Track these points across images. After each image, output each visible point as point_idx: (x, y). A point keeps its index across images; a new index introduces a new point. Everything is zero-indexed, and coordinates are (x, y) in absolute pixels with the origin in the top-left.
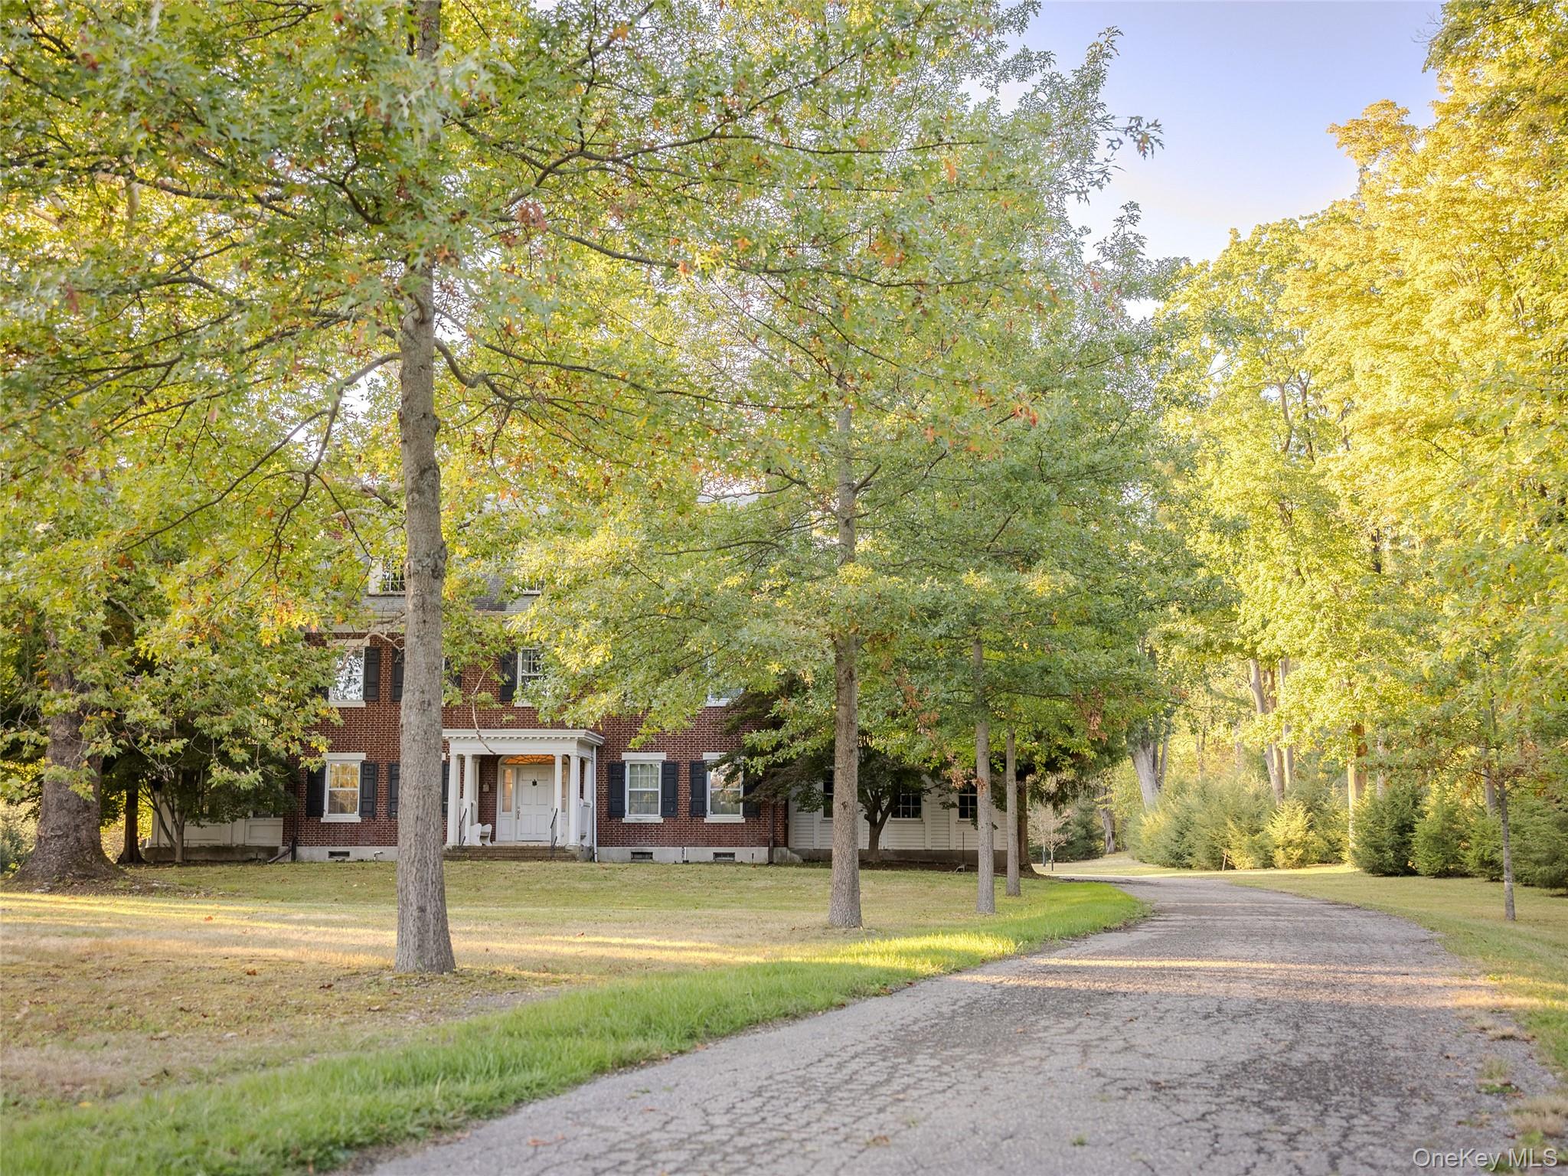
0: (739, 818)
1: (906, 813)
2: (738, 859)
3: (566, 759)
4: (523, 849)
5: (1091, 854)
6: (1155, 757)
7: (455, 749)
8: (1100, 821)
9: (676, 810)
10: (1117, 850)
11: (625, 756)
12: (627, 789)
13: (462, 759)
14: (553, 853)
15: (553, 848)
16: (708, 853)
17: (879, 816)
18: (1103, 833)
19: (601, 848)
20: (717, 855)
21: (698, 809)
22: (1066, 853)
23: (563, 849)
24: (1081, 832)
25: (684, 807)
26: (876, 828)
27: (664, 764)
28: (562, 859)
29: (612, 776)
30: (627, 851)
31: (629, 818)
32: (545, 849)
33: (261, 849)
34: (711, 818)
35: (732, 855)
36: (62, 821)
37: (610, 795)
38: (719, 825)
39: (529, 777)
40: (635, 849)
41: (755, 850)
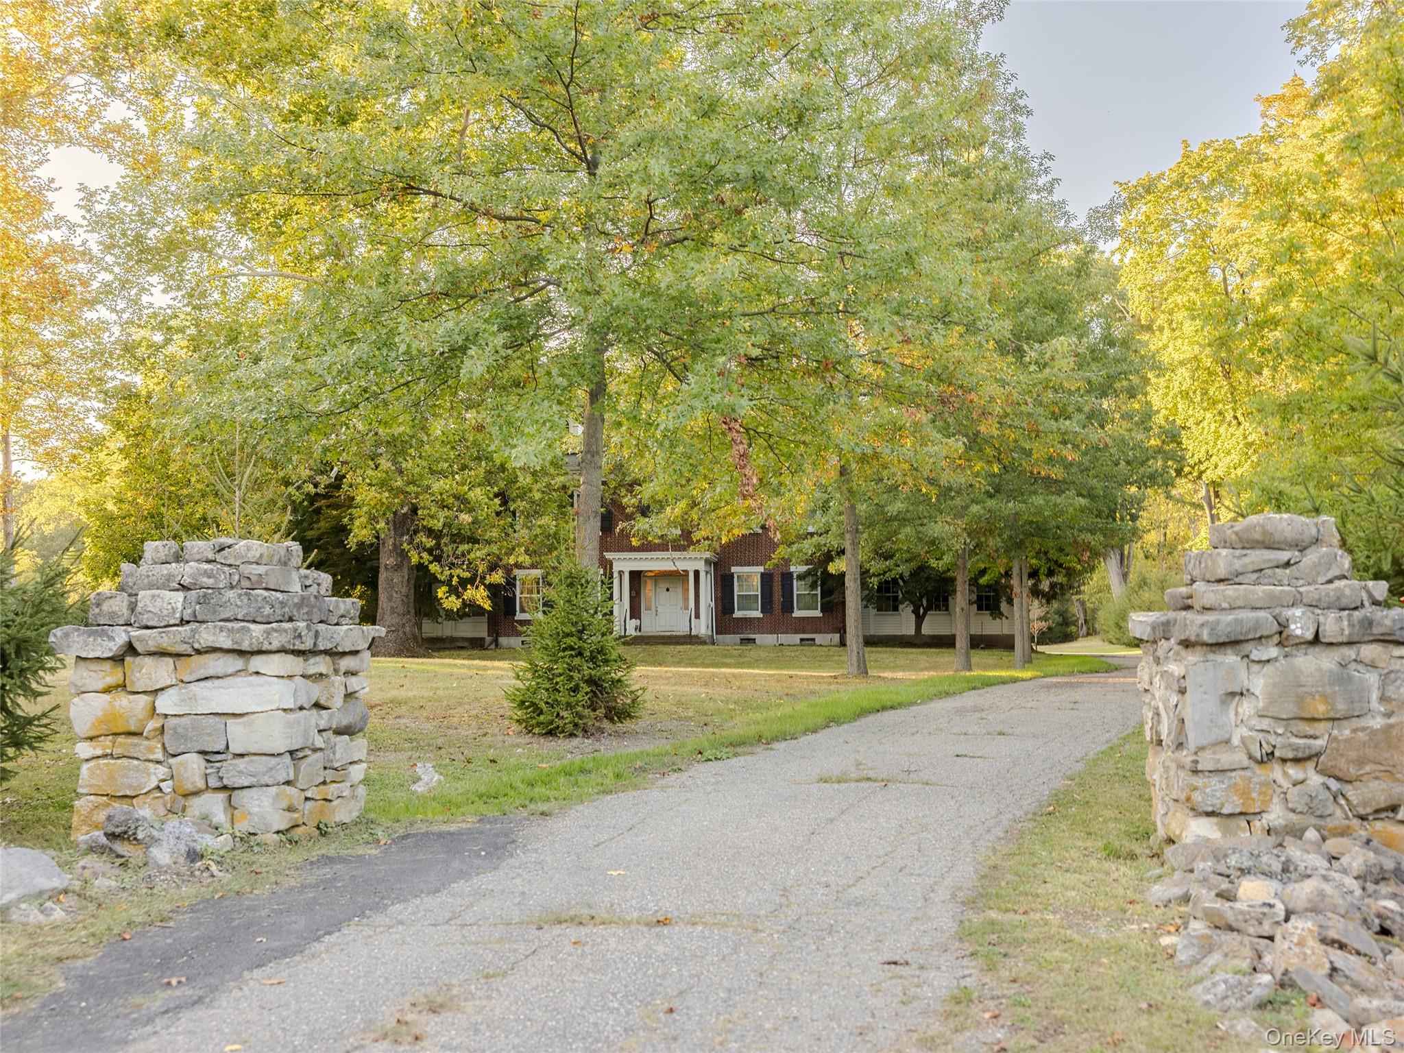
0: (817, 613)
1: (938, 608)
2: (817, 642)
3: (697, 573)
4: (663, 637)
5: (1067, 638)
6: (1122, 555)
7: (616, 568)
8: (1075, 610)
9: (772, 607)
10: (1088, 634)
11: (734, 569)
12: (736, 593)
13: (621, 573)
14: (690, 639)
15: (690, 636)
16: (796, 638)
17: (922, 611)
18: (1077, 620)
19: (720, 637)
20: (802, 640)
21: (788, 607)
22: (1047, 637)
23: (697, 636)
24: (1058, 619)
25: (777, 606)
26: (919, 620)
27: (762, 574)
28: (696, 643)
29: (724, 584)
30: (737, 637)
31: (738, 614)
32: (684, 637)
33: (464, 639)
34: (797, 613)
35: (813, 640)
36: (394, 621)
37: (723, 598)
38: (804, 619)
39: (663, 585)
40: (742, 636)
41: (830, 636)
